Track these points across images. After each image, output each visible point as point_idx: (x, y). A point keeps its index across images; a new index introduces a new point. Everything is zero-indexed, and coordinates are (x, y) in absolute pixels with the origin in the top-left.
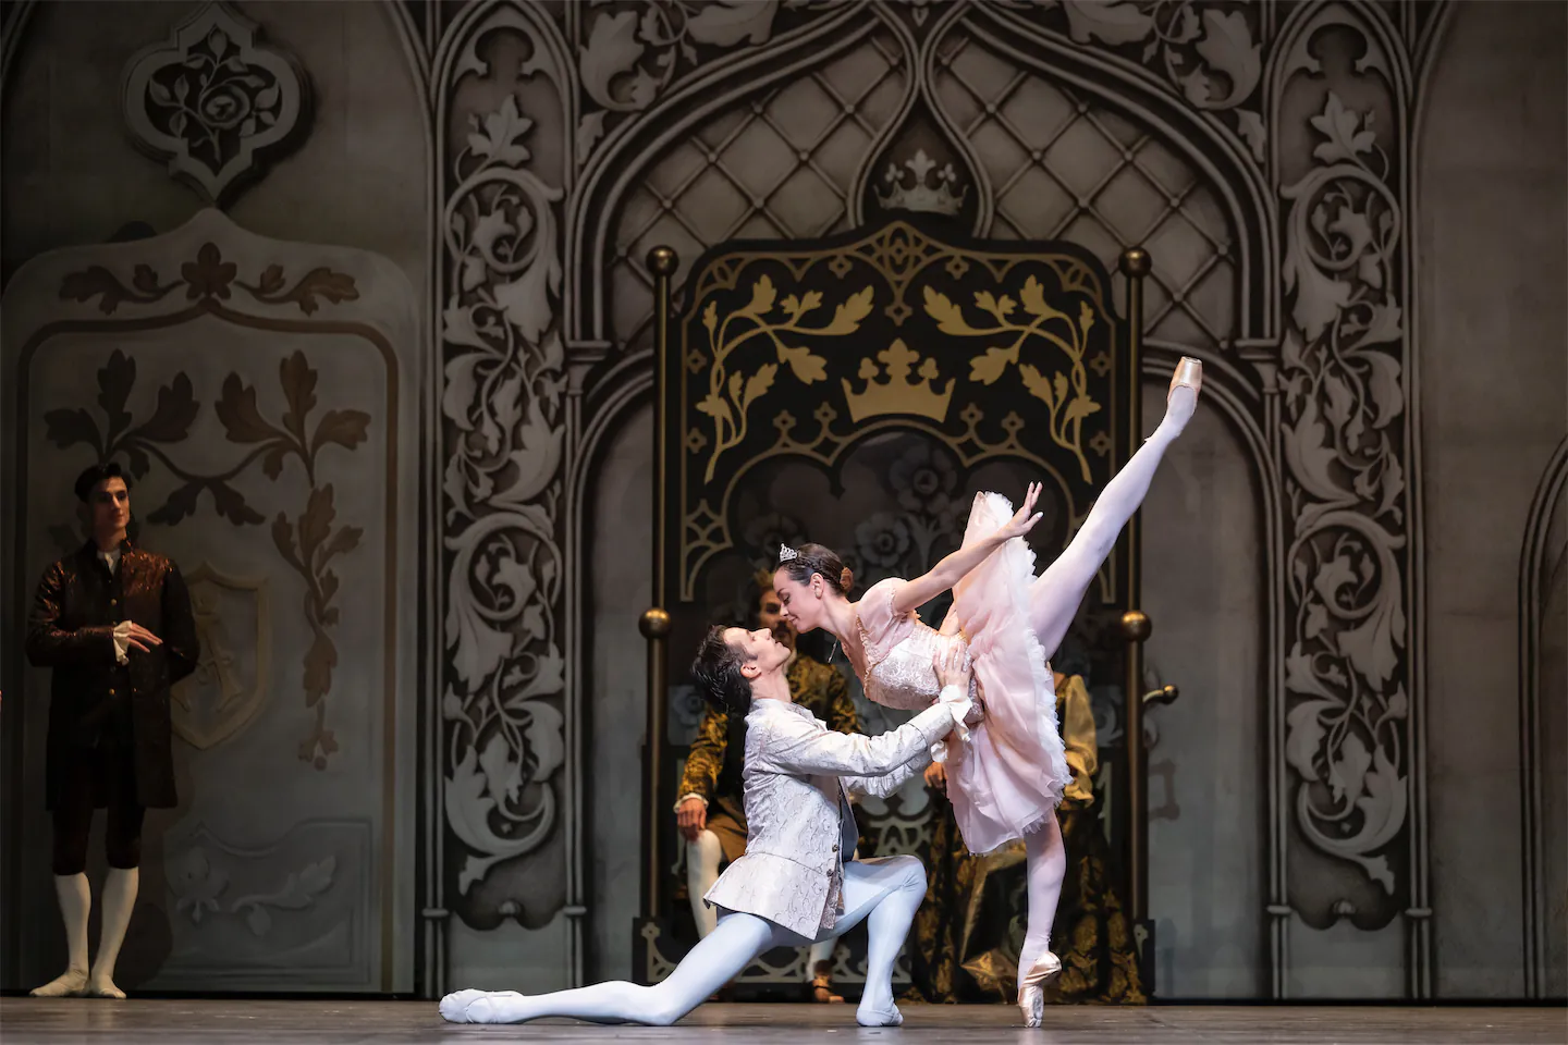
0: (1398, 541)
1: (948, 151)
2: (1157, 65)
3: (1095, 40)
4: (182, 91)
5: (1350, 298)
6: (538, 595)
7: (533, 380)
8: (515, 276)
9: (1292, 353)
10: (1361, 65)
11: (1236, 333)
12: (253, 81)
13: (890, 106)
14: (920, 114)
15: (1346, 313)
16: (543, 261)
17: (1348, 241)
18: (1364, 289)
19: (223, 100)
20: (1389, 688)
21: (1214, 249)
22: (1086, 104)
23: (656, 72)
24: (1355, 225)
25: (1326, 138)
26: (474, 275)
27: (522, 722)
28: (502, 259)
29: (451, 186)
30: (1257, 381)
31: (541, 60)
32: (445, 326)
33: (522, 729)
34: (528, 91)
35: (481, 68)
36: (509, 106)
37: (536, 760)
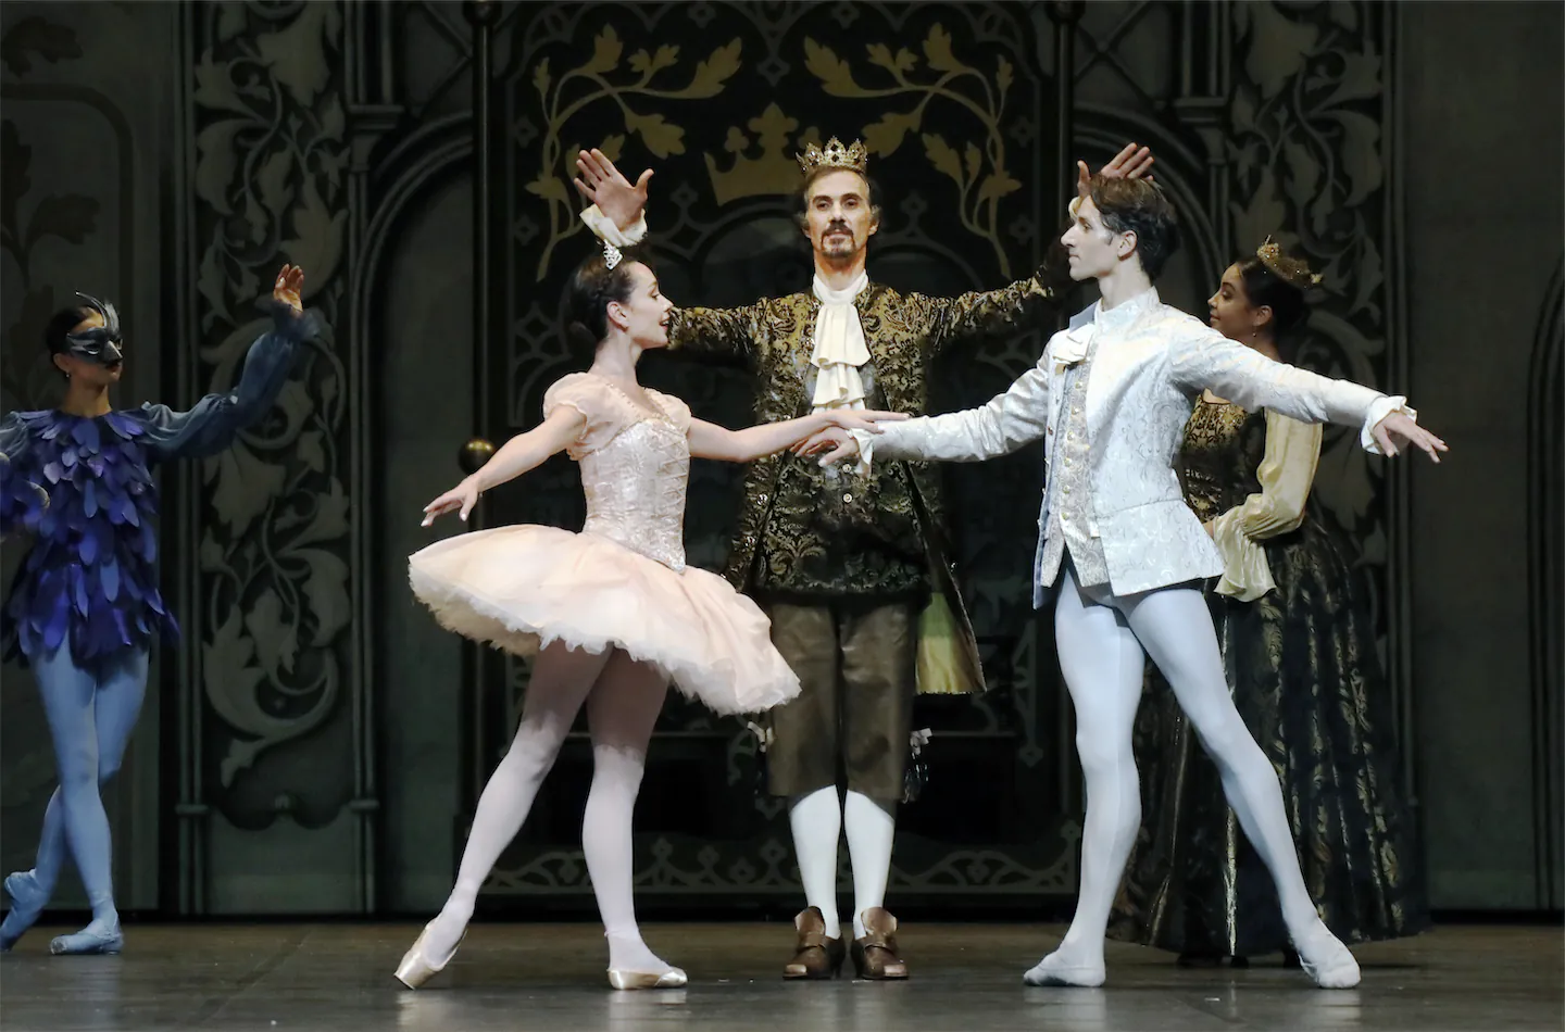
0: (1375, 346)
5: (1318, 43)
6: (317, 419)
7: (308, 150)
8: (285, 22)
9: (1244, 113)
11: (1174, 89)
15: (1311, 64)
18: (1334, 35)
20: (1364, 527)
26: (231, 23)
27: (297, 574)
30: (1200, 149)
32: (197, 86)
33: (299, 583)
37: (315, 620)
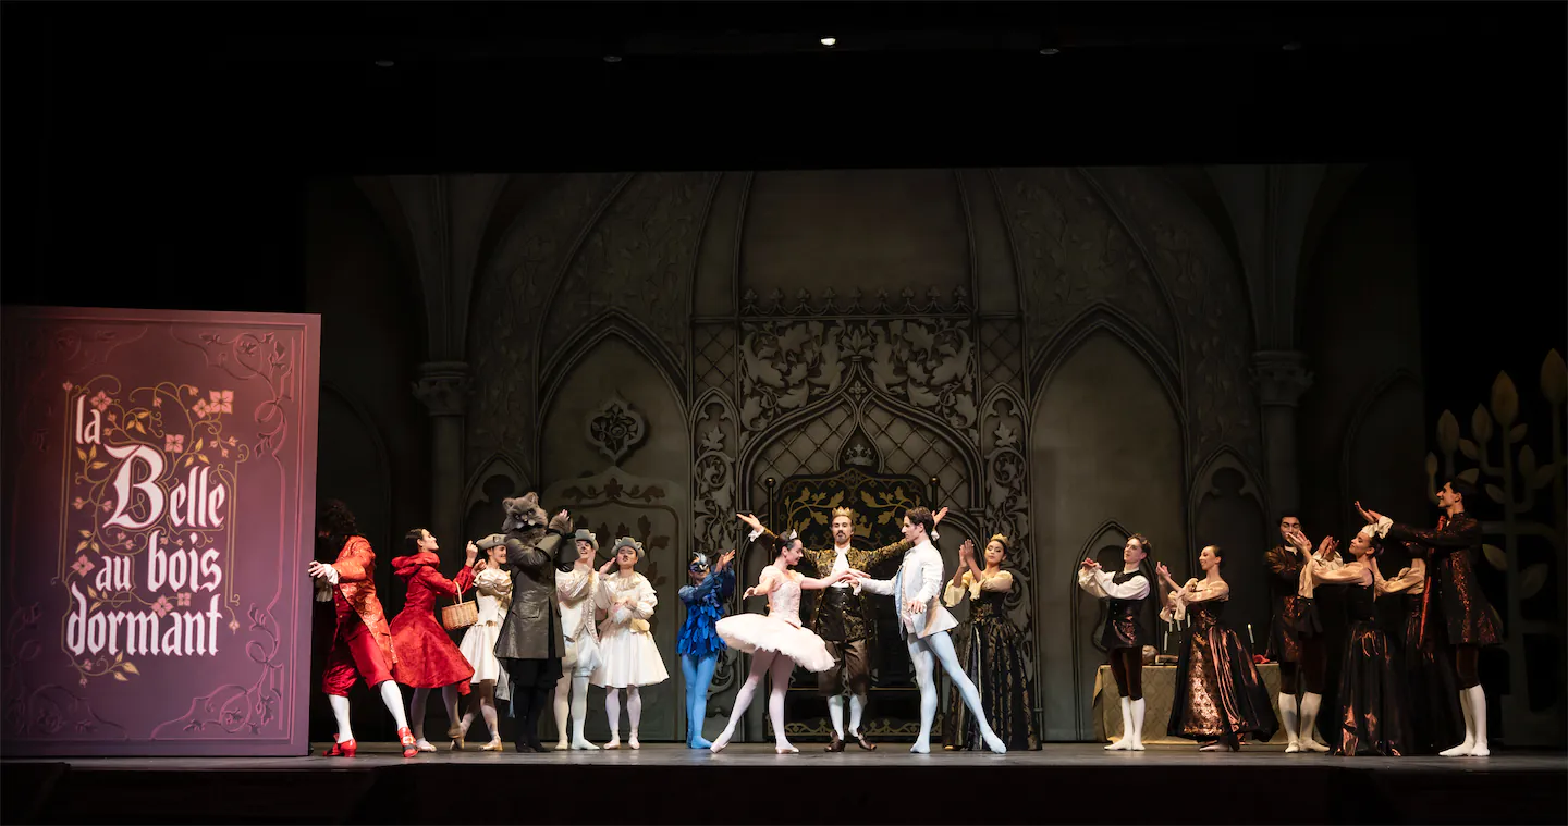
0: (1027, 579)
1: (868, 444)
2: (941, 413)
3: (919, 405)
4: (604, 425)
5: (1009, 494)
7: (725, 524)
8: (719, 488)
9: (989, 513)
10: (1012, 412)
11: (969, 506)
12: (628, 422)
13: (848, 428)
14: (858, 431)
15: (1008, 499)
16: (729, 482)
17: (1008, 474)
18: (1014, 491)
19: (618, 428)
20: (1026, 630)
21: (961, 477)
22: (916, 427)
23: (767, 417)
24: (1011, 468)
25: (998, 438)
26: (704, 489)
28: (714, 483)
29: (696, 457)
30: (978, 523)
31: (726, 414)
32: (695, 506)
34: (722, 423)
35: (707, 417)
36: (717, 430)
